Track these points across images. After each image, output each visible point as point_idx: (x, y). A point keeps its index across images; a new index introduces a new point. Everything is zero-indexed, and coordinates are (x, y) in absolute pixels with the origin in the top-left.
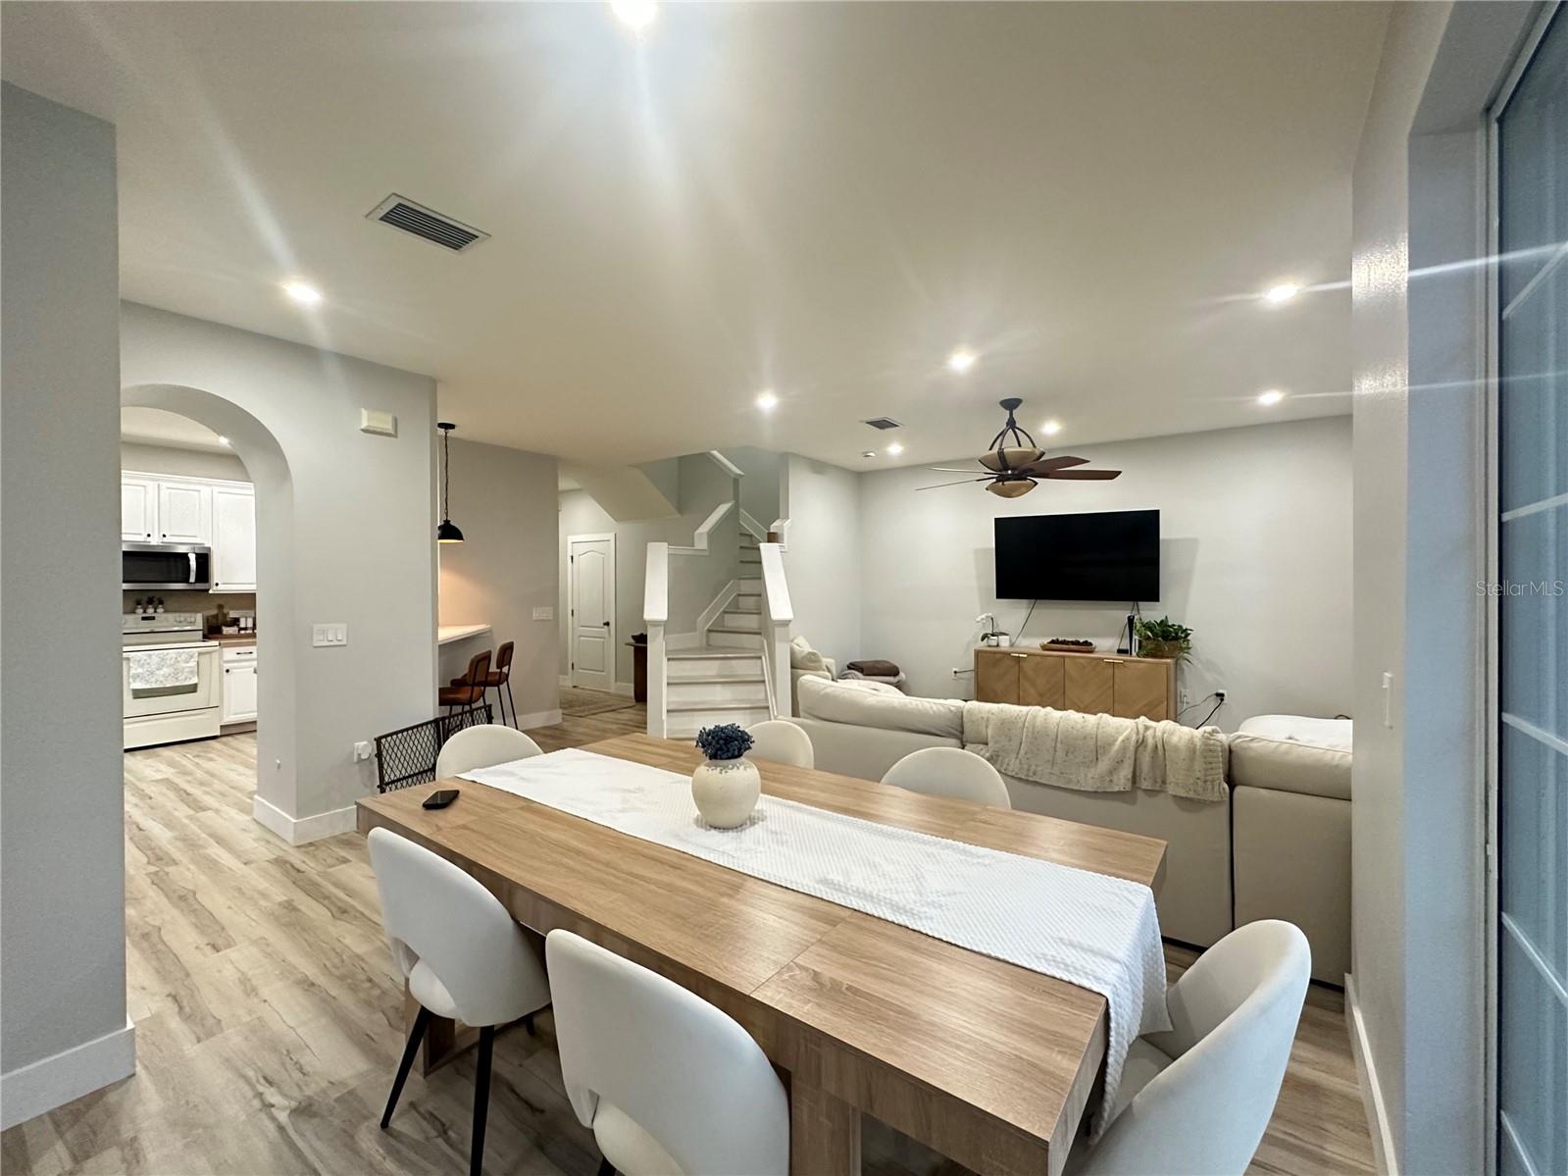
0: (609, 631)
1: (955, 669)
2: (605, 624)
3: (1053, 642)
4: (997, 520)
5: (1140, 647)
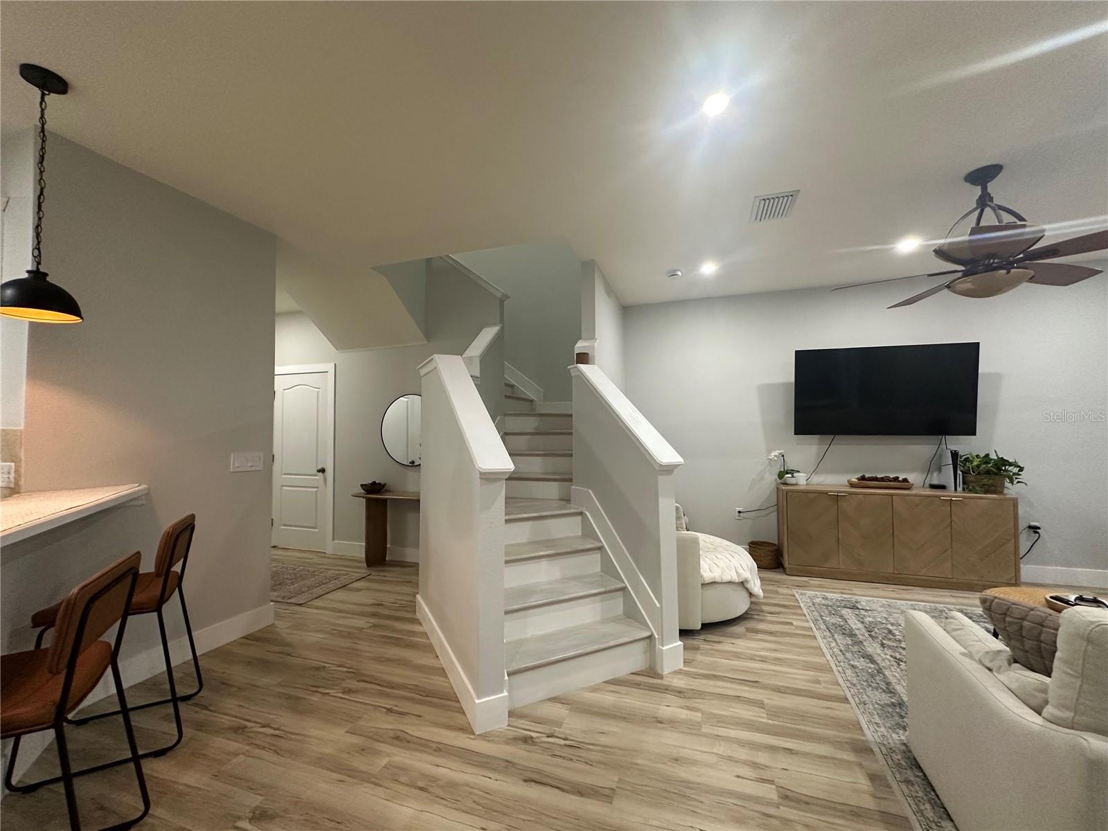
0: (325, 480)
1: (738, 509)
2: (319, 471)
3: (863, 478)
4: (797, 352)
5: (964, 483)
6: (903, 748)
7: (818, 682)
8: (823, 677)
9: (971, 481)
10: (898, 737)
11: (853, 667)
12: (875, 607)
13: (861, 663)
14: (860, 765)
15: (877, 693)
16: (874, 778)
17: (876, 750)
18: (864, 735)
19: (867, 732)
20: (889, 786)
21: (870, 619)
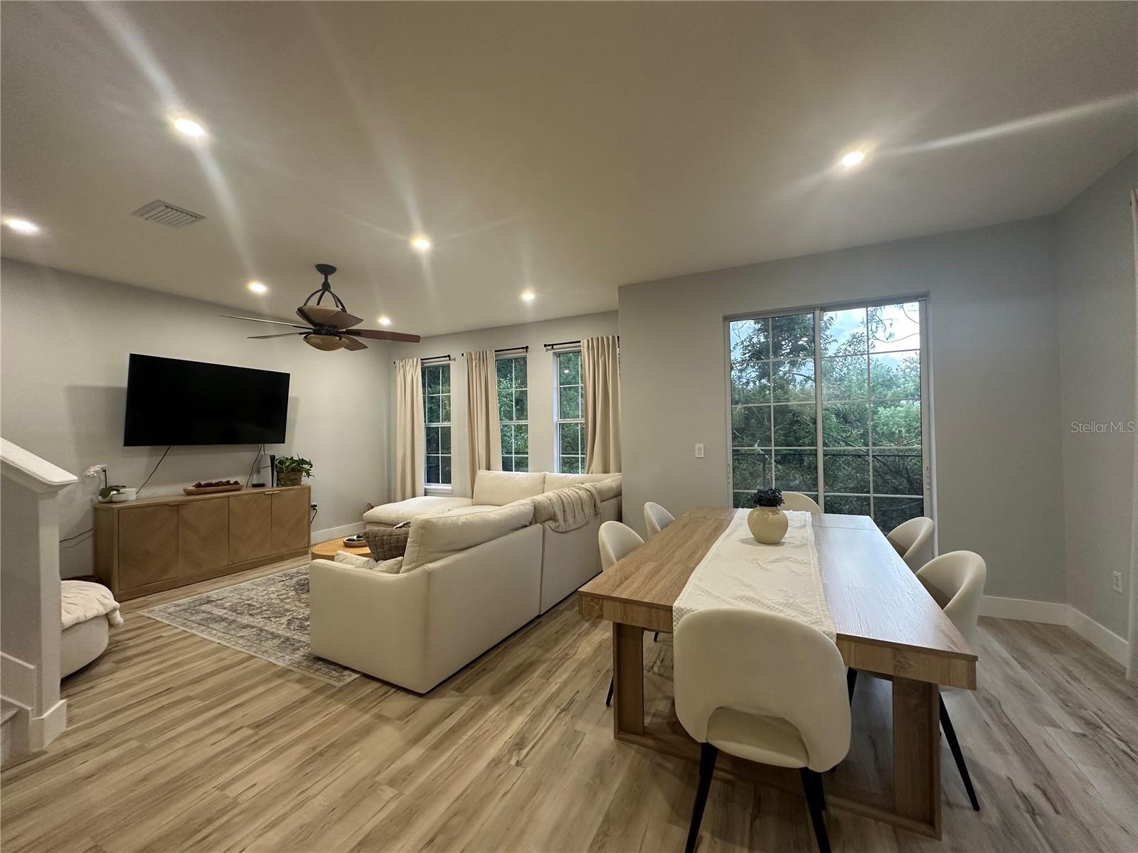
5: (277, 480)
6: (305, 658)
7: (223, 659)
8: (223, 654)
9: (282, 478)
10: (298, 656)
11: (242, 637)
12: (226, 595)
13: (244, 632)
14: (288, 681)
15: (269, 642)
16: (299, 681)
17: (291, 668)
18: (279, 666)
19: (279, 664)
20: (310, 678)
21: (230, 604)
